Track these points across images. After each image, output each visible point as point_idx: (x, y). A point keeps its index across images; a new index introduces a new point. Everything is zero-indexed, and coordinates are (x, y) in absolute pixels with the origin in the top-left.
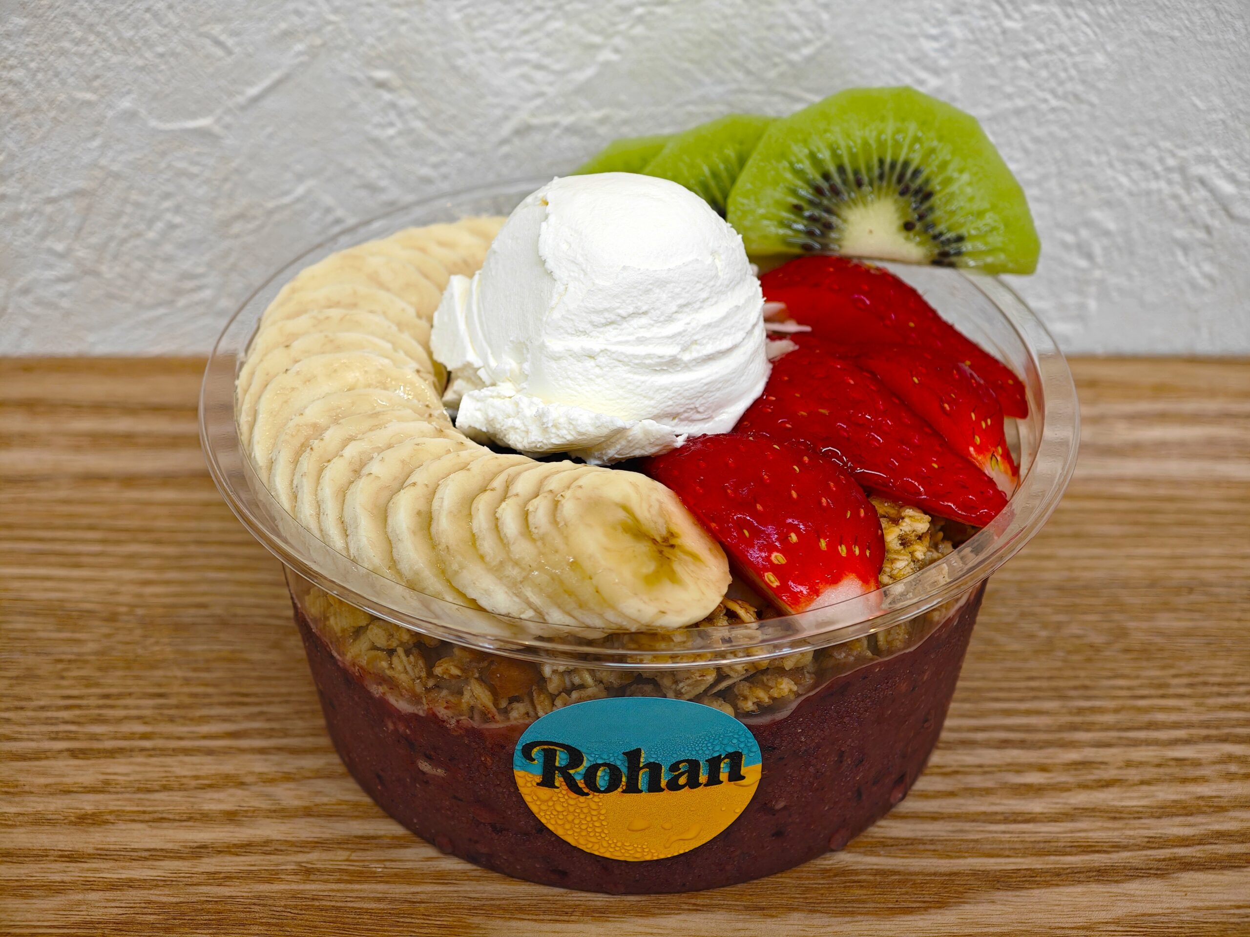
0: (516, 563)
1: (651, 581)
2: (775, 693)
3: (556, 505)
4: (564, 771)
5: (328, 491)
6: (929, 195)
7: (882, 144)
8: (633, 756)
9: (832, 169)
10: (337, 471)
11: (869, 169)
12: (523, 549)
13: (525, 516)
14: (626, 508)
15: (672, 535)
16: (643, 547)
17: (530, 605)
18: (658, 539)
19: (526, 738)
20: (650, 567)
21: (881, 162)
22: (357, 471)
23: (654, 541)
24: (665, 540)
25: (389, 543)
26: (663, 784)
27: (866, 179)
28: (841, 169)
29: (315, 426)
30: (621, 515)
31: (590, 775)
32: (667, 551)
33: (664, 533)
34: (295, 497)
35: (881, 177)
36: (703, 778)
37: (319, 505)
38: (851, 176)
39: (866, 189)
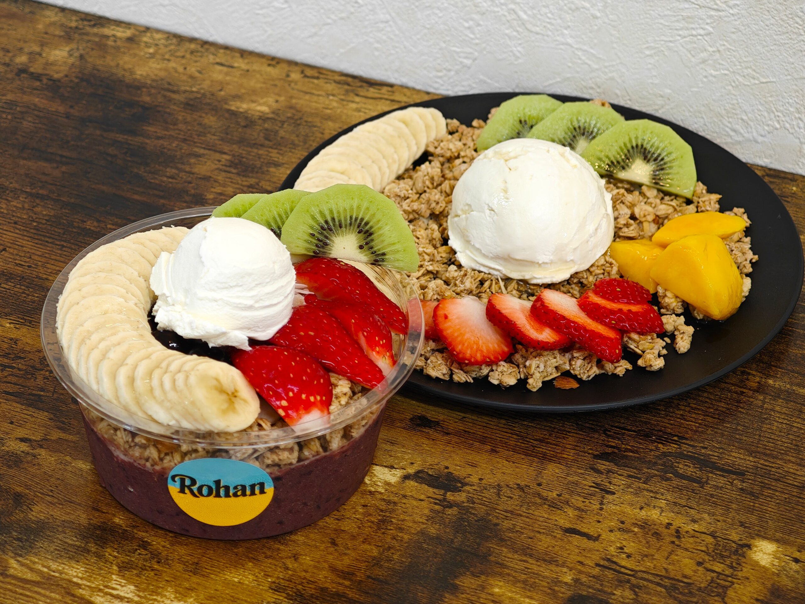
0: (169, 401)
1: (224, 412)
2: (281, 457)
3: (187, 377)
4: (189, 487)
5: (91, 364)
6: (371, 234)
7: (352, 209)
8: (218, 482)
9: (329, 219)
10: (96, 354)
11: (346, 220)
12: (172, 395)
13: (174, 381)
14: (217, 380)
15: (236, 391)
16: (224, 397)
17: (174, 418)
18: (230, 393)
19: (172, 473)
20: (225, 406)
21: (351, 218)
22: (104, 356)
23: (228, 394)
24: (233, 393)
25: (116, 390)
26: (231, 494)
27: (343, 225)
28: (333, 219)
29: (88, 331)
30: (215, 383)
31: (200, 489)
32: (233, 399)
33: (233, 390)
34: (78, 364)
35: (351, 224)
36: (248, 492)
37: (87, 369)
38: (337, 223)
39: (344, 229)
